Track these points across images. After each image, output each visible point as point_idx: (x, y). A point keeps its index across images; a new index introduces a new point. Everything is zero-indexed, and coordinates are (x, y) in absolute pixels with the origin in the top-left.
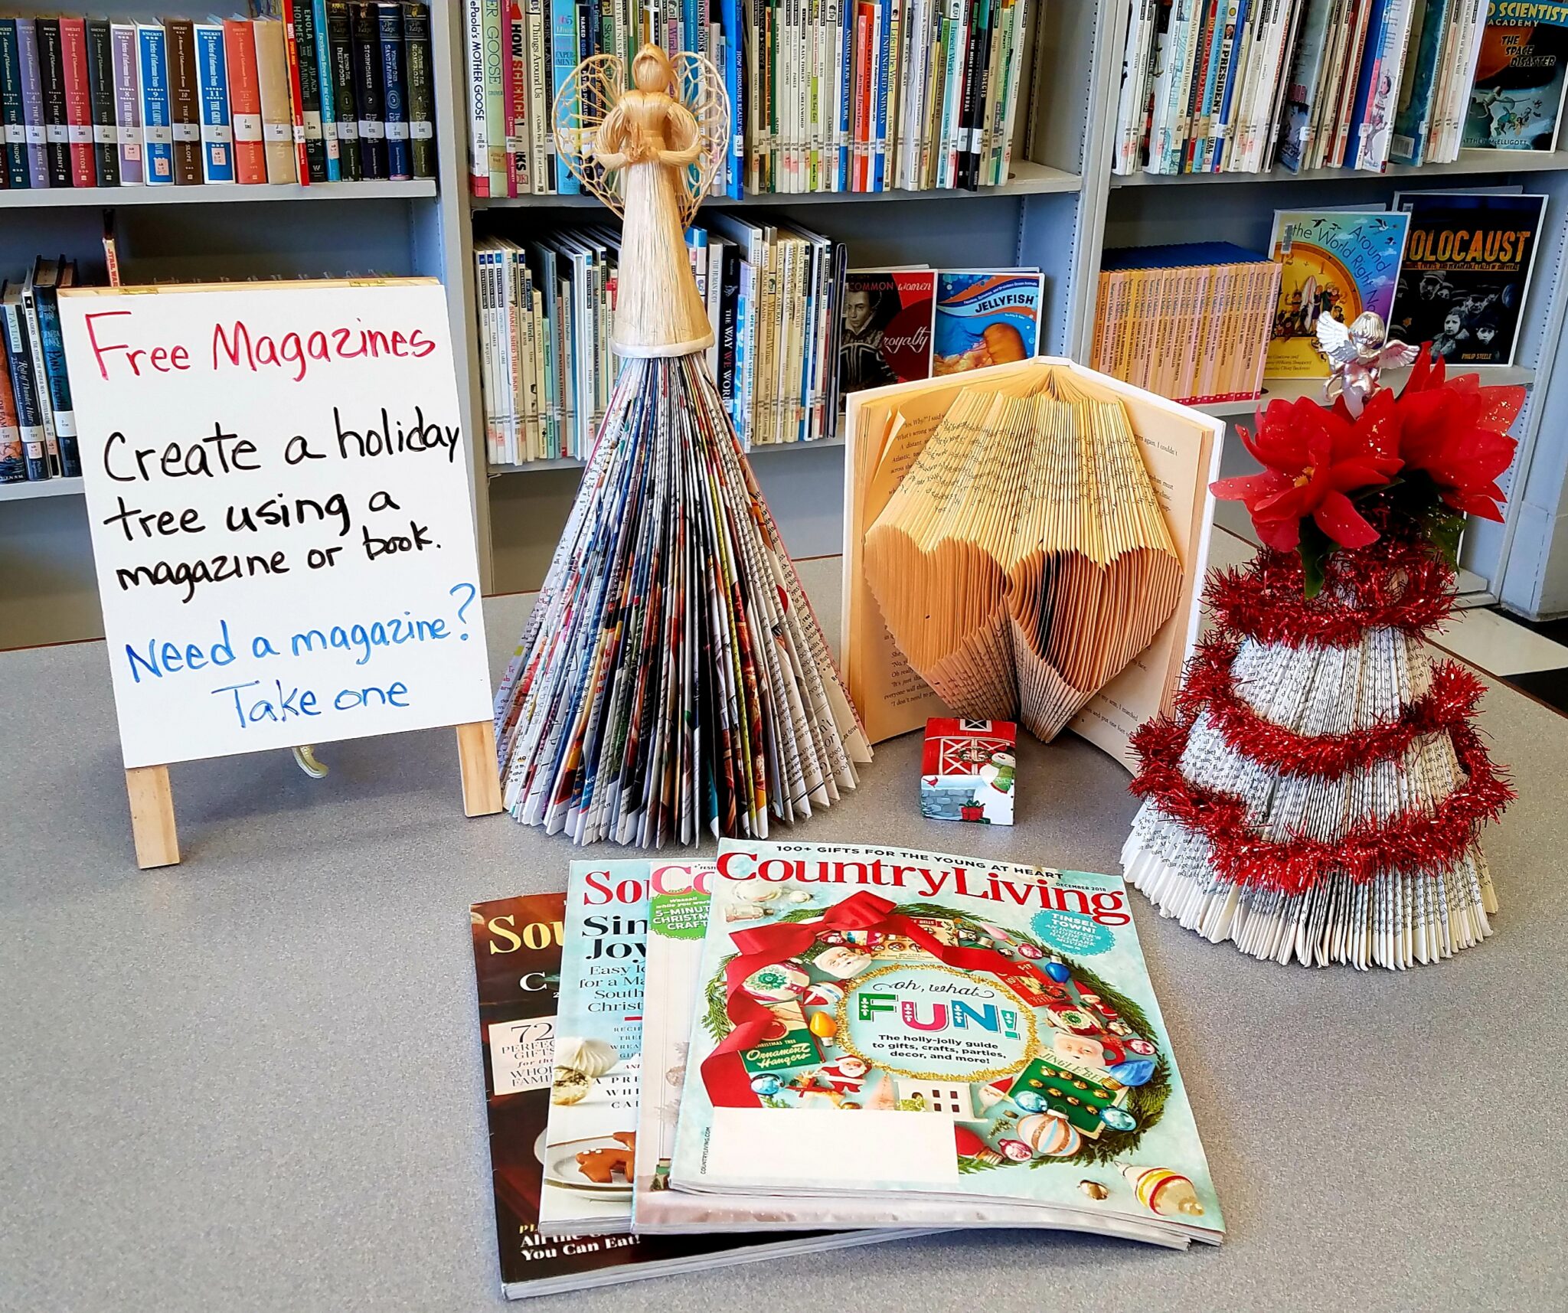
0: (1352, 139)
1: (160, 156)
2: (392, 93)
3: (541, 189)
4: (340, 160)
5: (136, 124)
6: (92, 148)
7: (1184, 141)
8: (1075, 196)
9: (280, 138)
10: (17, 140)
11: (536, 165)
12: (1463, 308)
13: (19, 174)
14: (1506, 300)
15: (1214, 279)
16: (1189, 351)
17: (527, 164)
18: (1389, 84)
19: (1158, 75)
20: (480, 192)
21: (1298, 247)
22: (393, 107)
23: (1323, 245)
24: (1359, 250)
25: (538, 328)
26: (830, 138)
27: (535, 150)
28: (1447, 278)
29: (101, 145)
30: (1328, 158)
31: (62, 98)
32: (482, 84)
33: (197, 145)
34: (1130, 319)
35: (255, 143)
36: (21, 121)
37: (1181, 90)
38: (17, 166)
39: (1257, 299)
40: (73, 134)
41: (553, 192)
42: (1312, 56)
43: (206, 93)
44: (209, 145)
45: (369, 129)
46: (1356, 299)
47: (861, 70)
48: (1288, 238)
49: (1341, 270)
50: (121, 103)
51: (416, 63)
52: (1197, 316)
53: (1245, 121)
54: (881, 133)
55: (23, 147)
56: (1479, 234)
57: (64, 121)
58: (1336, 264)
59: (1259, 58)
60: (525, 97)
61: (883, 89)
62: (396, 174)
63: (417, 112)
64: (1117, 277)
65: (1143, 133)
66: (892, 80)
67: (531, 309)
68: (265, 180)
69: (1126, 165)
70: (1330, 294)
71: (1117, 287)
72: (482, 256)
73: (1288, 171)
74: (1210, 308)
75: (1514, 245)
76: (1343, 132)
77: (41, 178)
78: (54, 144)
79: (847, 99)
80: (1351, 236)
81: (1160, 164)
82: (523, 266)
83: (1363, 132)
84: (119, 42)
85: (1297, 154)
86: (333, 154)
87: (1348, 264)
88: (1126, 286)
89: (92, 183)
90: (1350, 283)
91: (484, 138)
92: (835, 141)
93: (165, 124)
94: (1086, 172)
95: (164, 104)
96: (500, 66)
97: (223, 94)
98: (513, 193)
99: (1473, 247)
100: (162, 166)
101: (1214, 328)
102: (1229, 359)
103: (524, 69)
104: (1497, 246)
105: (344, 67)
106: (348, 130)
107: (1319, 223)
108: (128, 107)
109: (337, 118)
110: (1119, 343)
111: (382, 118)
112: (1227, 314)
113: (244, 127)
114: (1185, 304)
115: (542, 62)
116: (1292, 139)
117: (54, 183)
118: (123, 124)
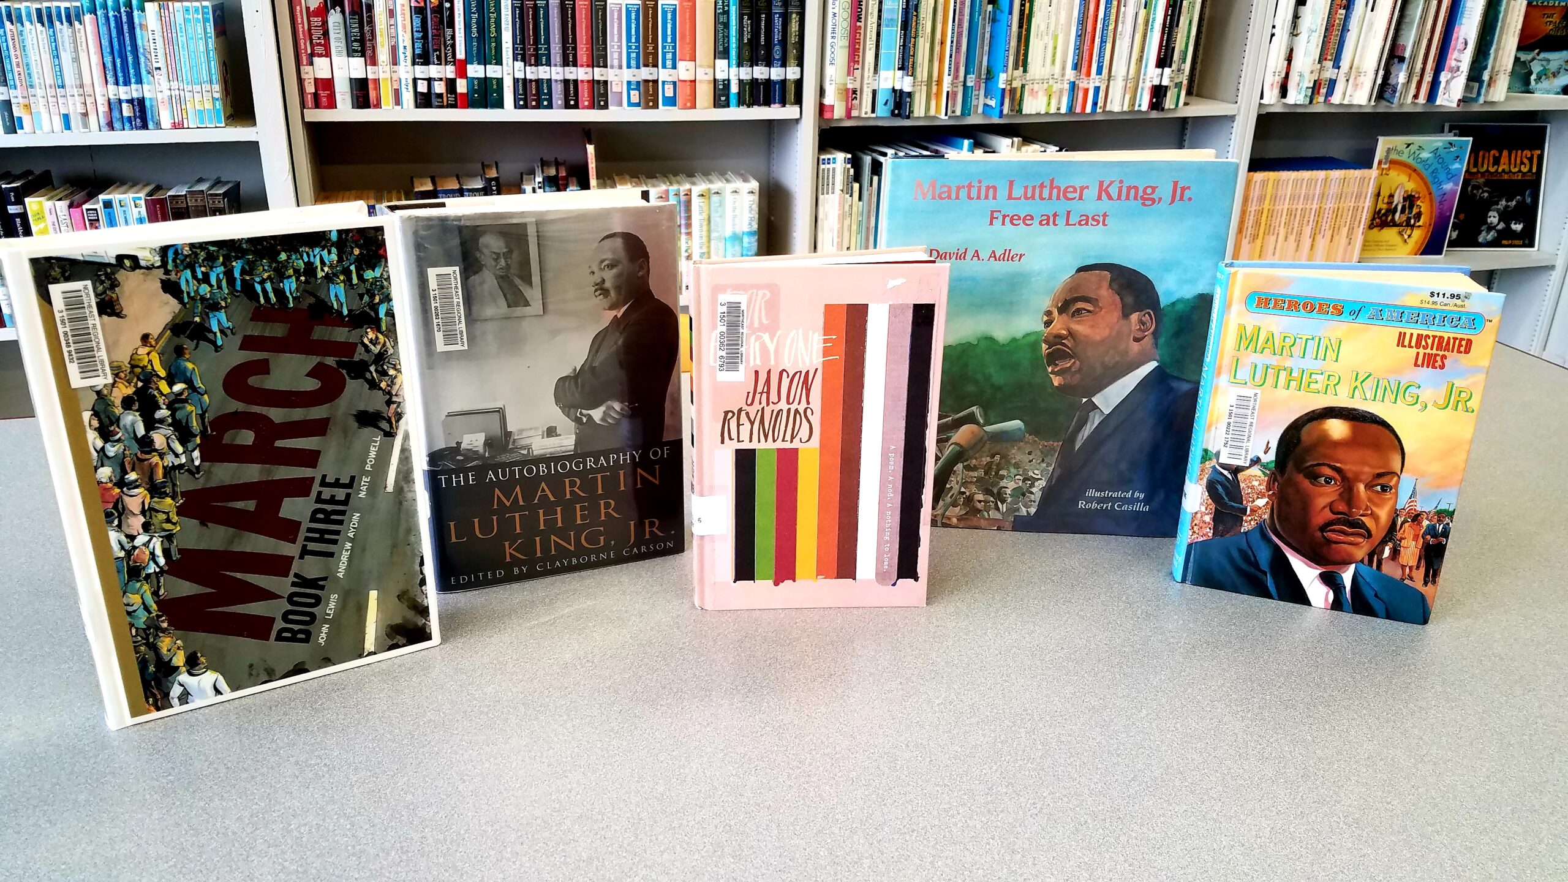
0: (1435, 84)
1: (633, 89)
2: (777, 48)
3: (866, 113)
4: (739, 93)
5: (620, 67)
6: (593, 82)
7: (1315, 81)
8: (1232, 118)
9: (706, 78)
10: (546, 76)
11: (865, 96)
12: (1499, 207)
13: (545, 99)
14: (1529, 200)
15: (1329, 180)
16: (1307, 231)
17: (858, 96)
18: (1466, 44)
19: (1296, 35)
20: (827, 115)
21: (1393, 162)
22: (777, 57)
23: (1410, 161)
24: (1436, 165)
25: (855, 209)
26: (1063, 75)
27: (865, 86)
28: (1486, 184)
29: (598, 81)
30: (1416, 96)
31: (575, 49)
32: (835, 41)
33: (656, 82)
34: (1266, 206)
35: (691, 81)
36: (548, 64)
37: (1315, 45)
38: (545, 94)
39: (1359, 196)
40: (581, 73)
41: (874, 115)
42: (1412, 23)
43: (664, 47)
44: (664, 82)
45: (760, 72)
46: (1431, 200)
47: (1089, 28)
48: (1387, 157)
49: (1422, 178)
50: (612, 53)
51: (794, 27)
52: (1314, 207)
53: (1358, 68)
54: (1099, 72)
55: (549, 81)
56: (1505, 153)
57: (575, 65)
58: (1419, 174)
59: (1371, 24)
60: (861, 50)
61: (1103, 42)
62: (775, 103)
63: (792, 61)
64: (1259, 176)
65: (1283, 75)
66: (1111, 34)
67: (851, 196)
68: (694, 107)
69: (1271, 97)
70: (1414, 196)
71: (1258, 184)
72: (824, 160)
73: (1388, 104)
74: (1324, 201)
75: (1531, 160)
76: (1428, 78)
77: (560, 102)
78: (569, 80)
79: (1079, 48)
80: (1430, 155)
81: (1296, 97)
82: (849, 166)
83: (1444, 77)
84: (612, 12)
85: (1395, 91)
86: (734, 89)
87: (1426, 174)
88: (1264, 183)
89: (592, 106)
90: (1428, 188)
91: (833, 78)
92: (1067, 77)
93: (638, 67)
94: (1241, 103)
95: (638, 54)
96: (848, 28)
97: (674, 48)
98: (849, 116)
99: (1502, 161)
100: (635, 96)
101: (1326, 215)
102: (1336, 238)
103: (862, 31)
104: (1518, 162)
105: (747, 29)
106: (745, 73)
107: (1409, 145)
108: (616, 55)
109: (739, 65)
110: (1258, 223)
111: (769, 65)
112: (1336, 206)
113: (684, 70)
114: (1306, 198)
115: (875, 26)
116: (1392, 81)
117: (567, 106)
118: (612, 67)
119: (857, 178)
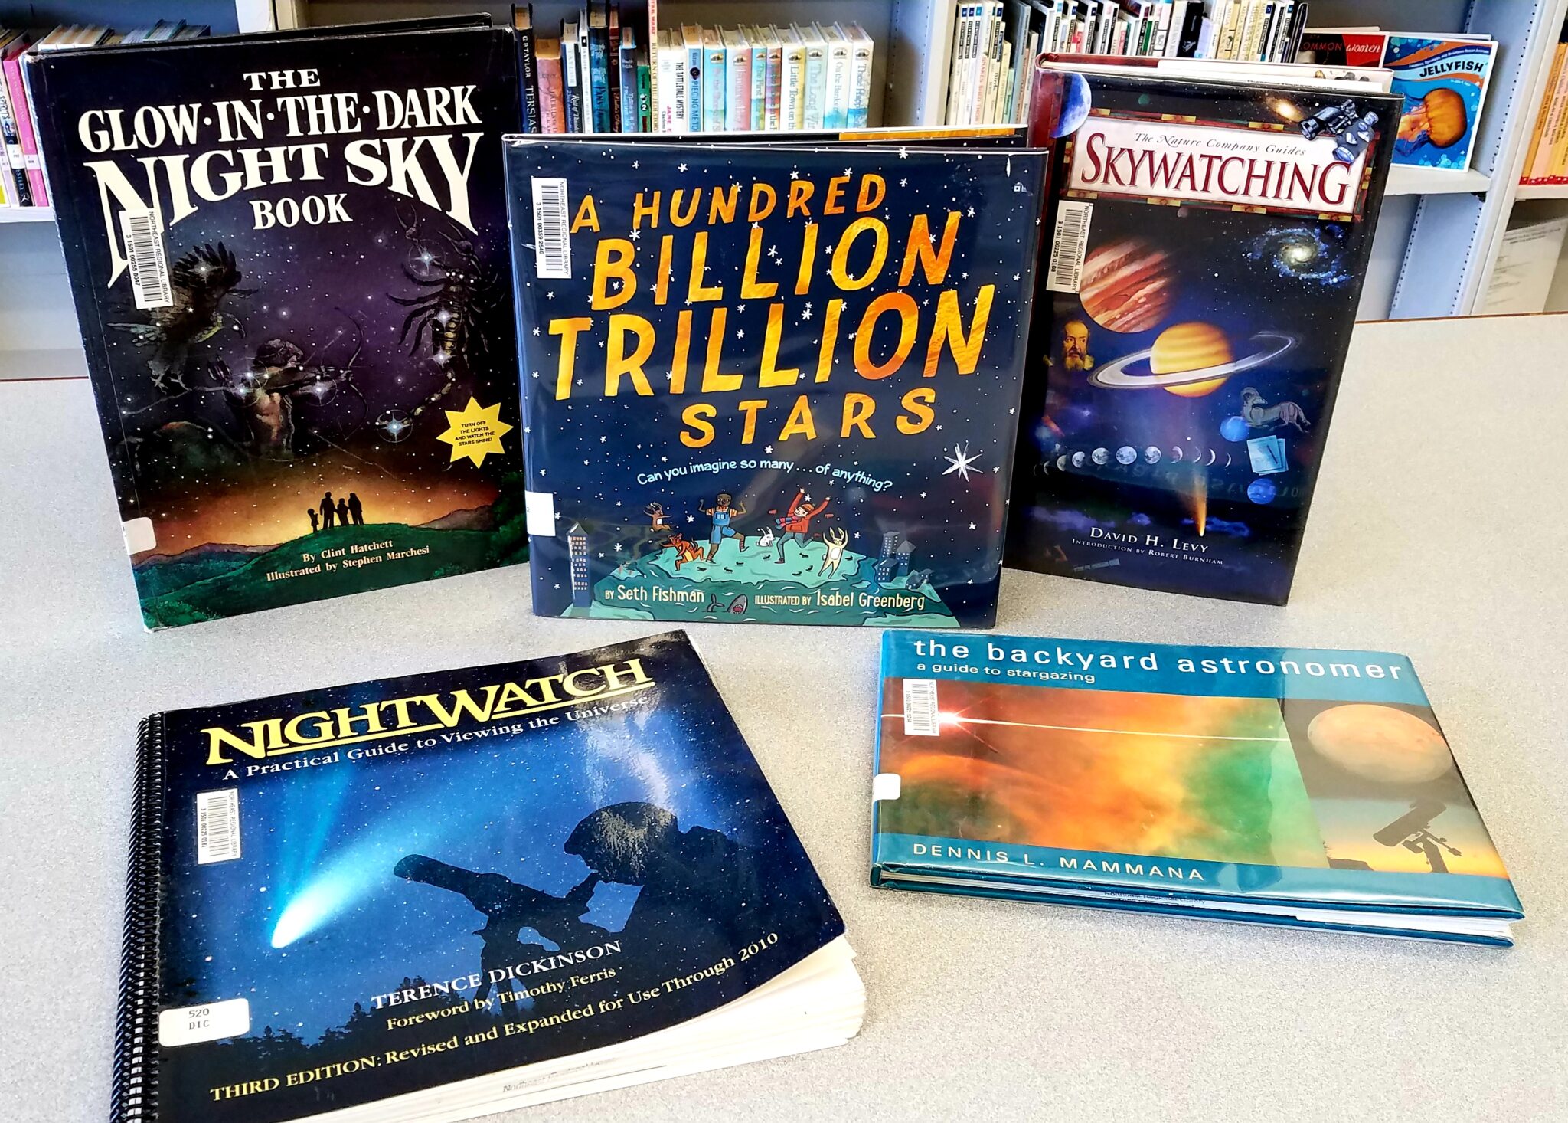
25: (1003, 78)
67: (999, 61)
72: (965, 10)
82: (999, 19)
119: (1010, 35)
